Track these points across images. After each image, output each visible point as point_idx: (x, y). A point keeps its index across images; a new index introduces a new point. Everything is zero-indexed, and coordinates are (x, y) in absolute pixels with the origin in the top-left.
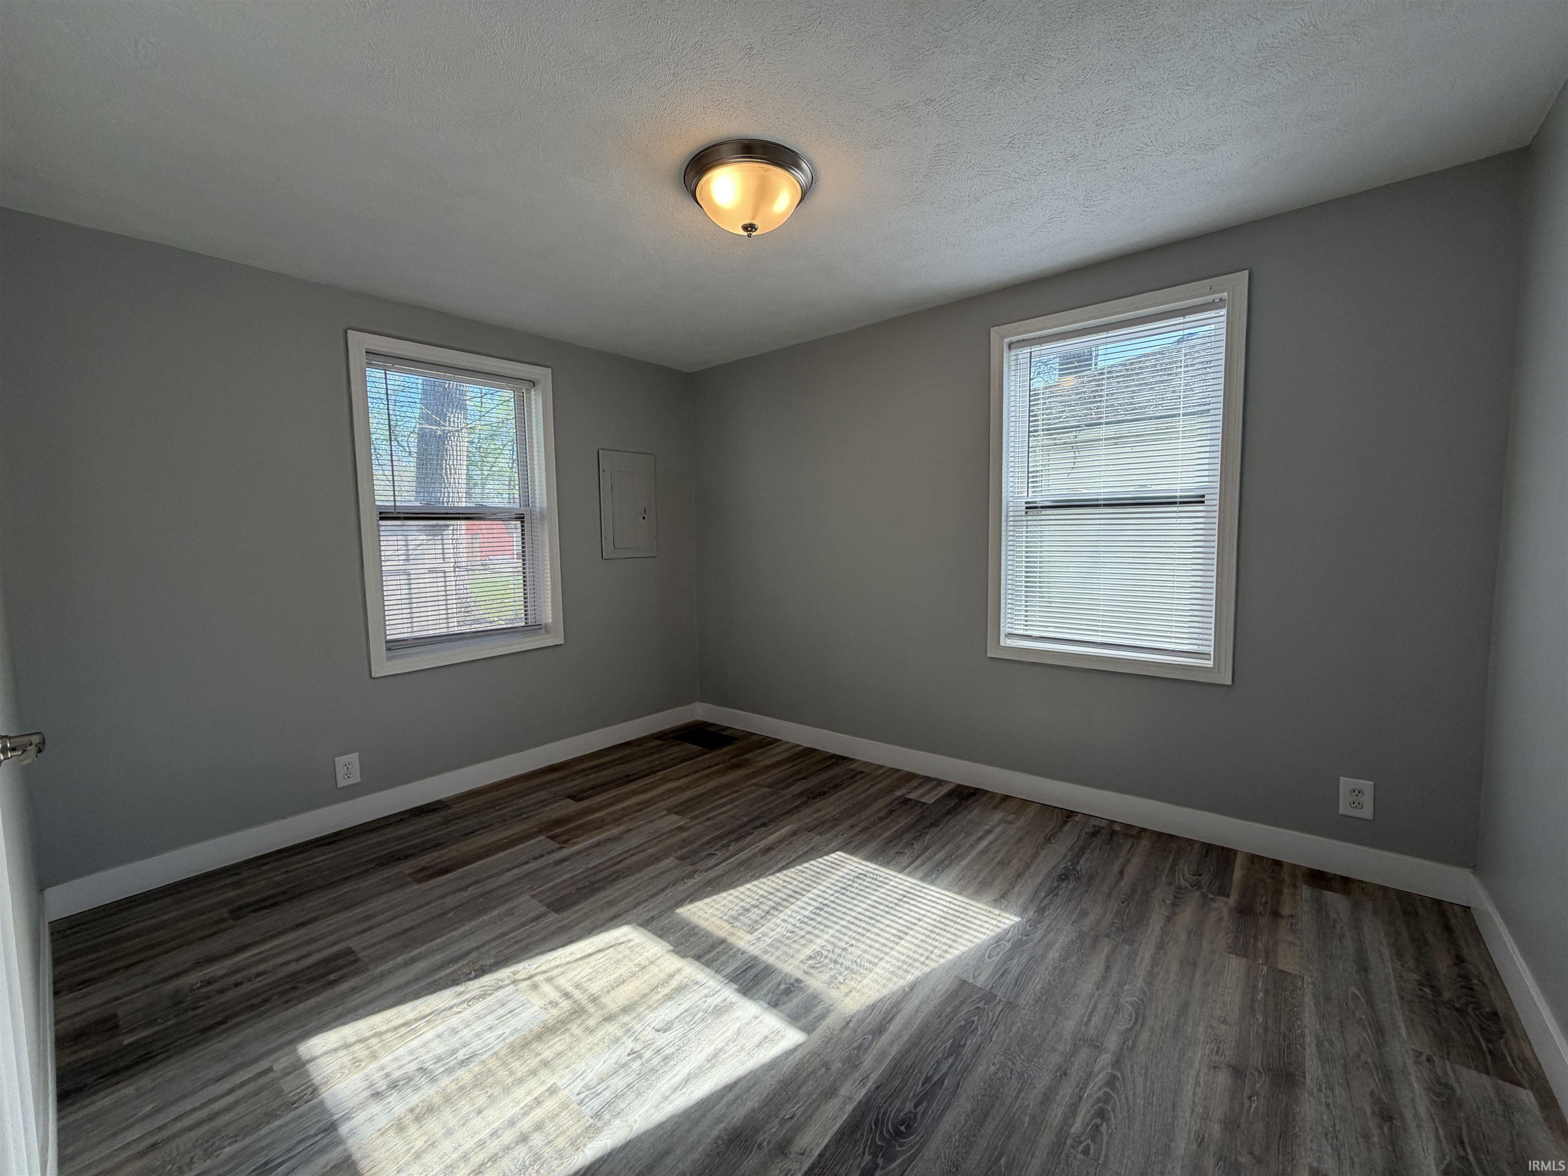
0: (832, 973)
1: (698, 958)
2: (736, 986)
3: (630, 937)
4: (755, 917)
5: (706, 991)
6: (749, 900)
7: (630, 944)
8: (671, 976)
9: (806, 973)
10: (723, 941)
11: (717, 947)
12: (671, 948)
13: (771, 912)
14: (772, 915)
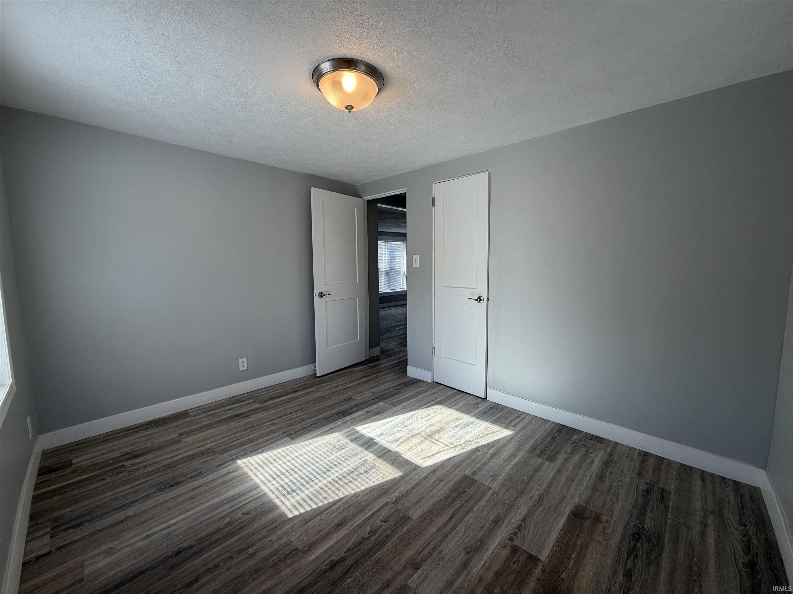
0: (338, 443)
1: (390, 451)
2: (375, 441)
3: (422, 461)
4: (363, 467)
5: (386, 440)
6: (364, 478)
7: (421, 457)
8: (399, 445)
9: (348, 444)
10: (379, 457)
11: (382, 454)
12: (402, 455)
13: (353, 470)
14: (353, 468)
